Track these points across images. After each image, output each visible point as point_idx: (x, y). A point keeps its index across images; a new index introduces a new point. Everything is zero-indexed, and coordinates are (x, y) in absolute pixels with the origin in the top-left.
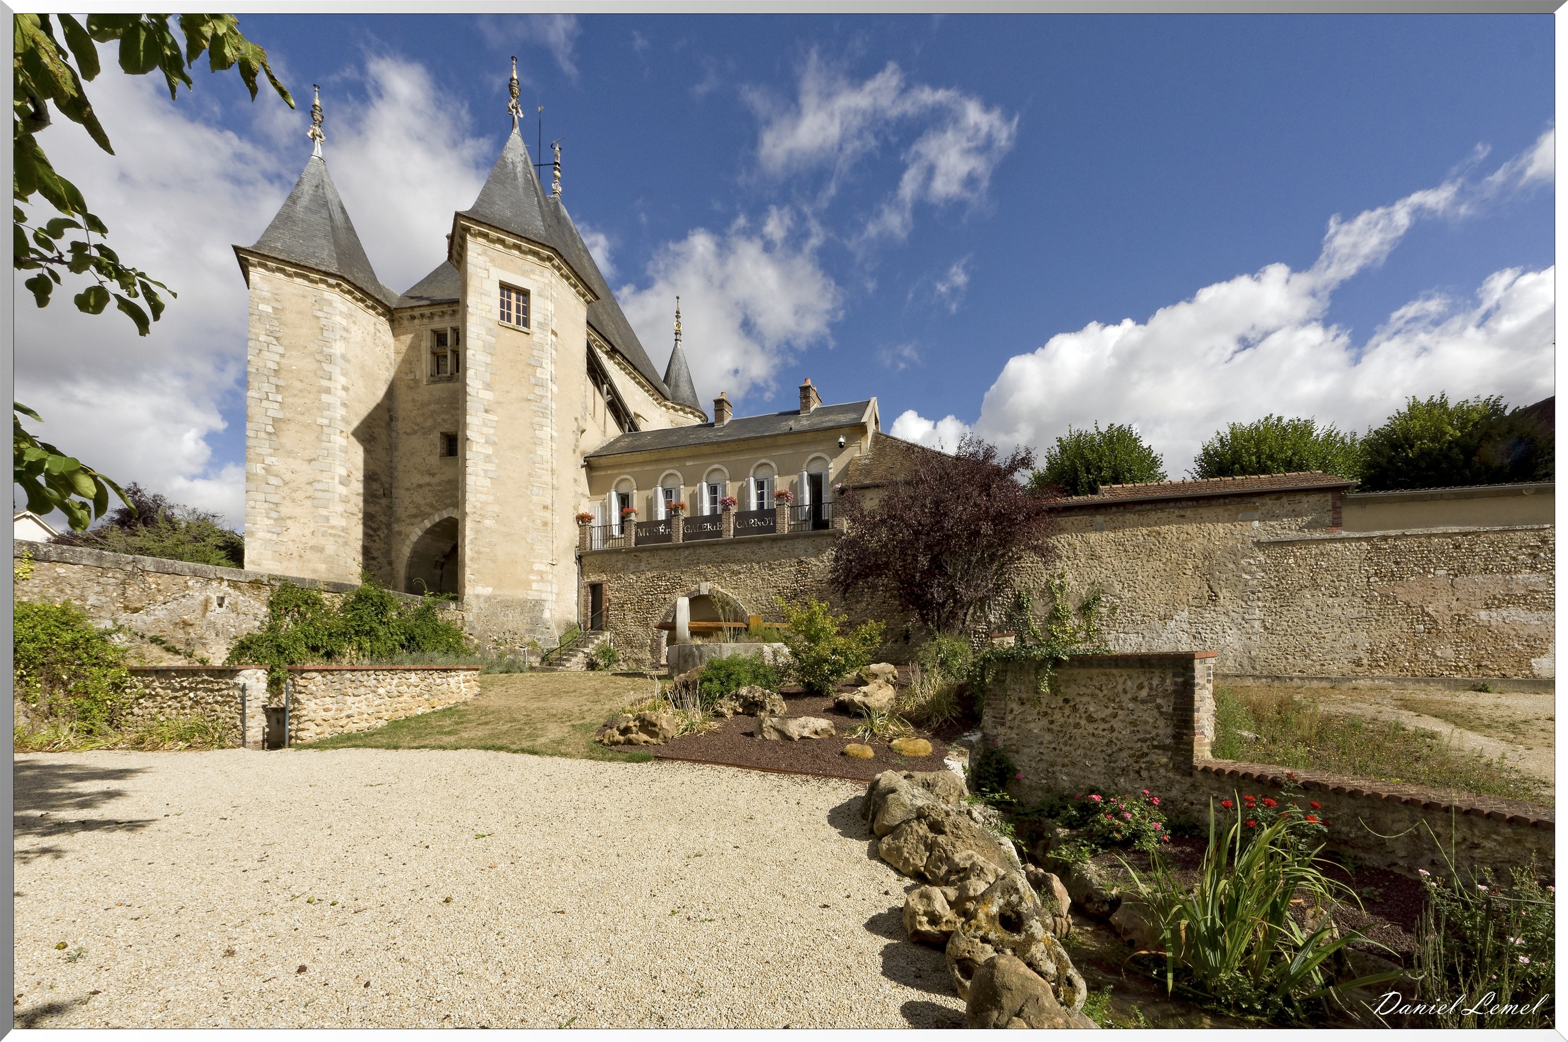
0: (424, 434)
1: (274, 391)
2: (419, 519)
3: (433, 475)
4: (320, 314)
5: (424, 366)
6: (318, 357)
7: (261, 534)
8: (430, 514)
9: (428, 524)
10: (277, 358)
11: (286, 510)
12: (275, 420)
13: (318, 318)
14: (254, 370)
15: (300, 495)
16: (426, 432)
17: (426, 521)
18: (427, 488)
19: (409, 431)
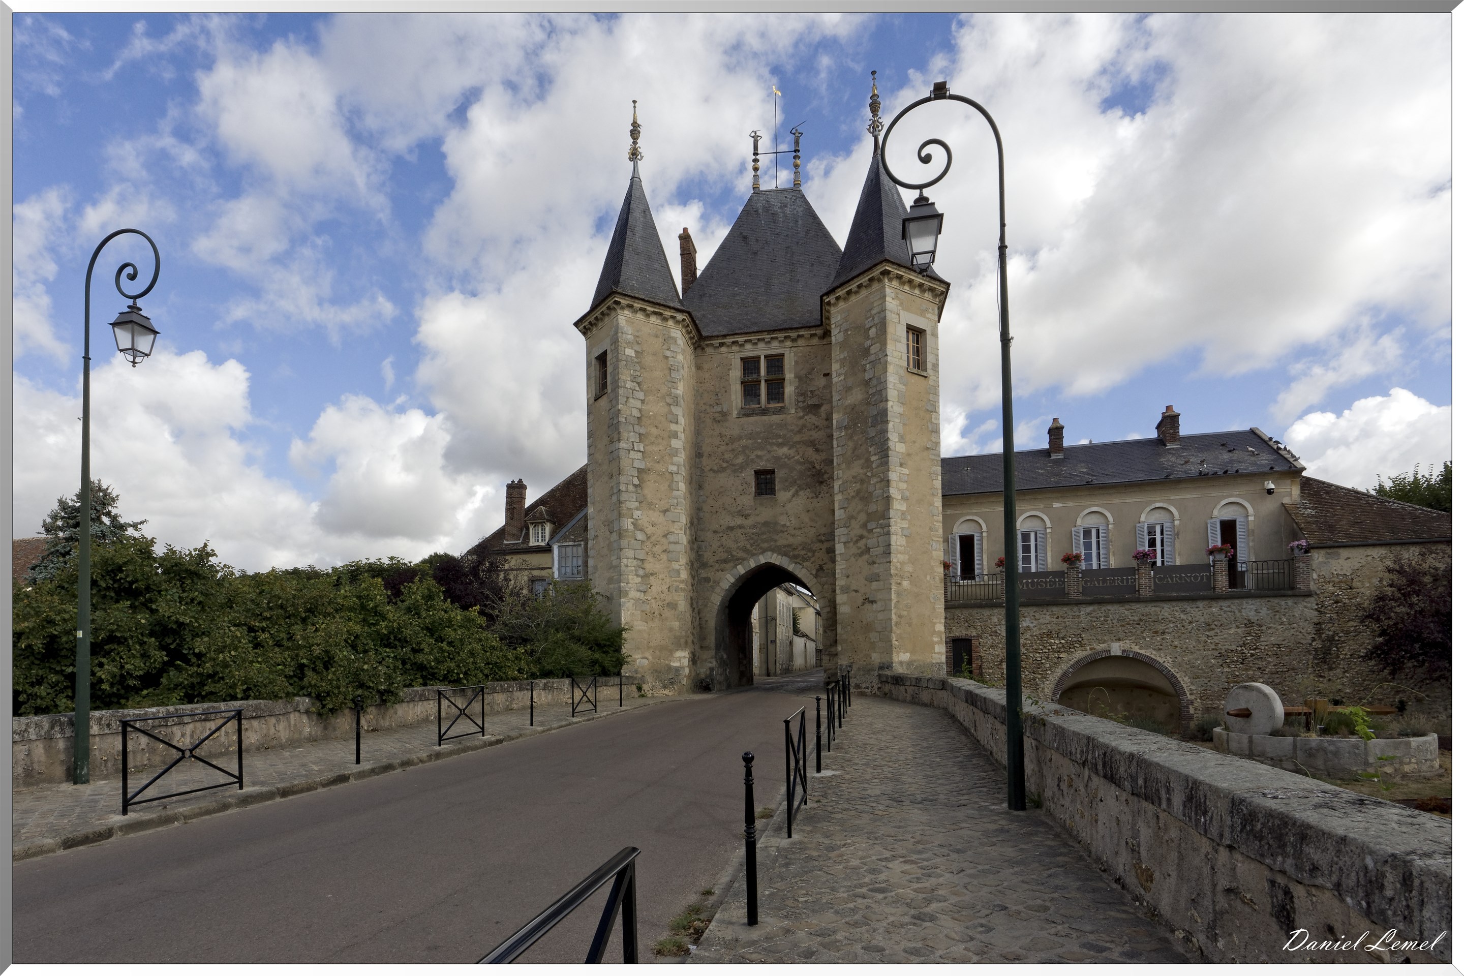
0: (735, 471)
1: (638, 440)
2: (731, 564)
3: (746, 516)
4: (668, 353)
5: (733, 397)
6: (669, 400)
7: (633, 594)
8: (744, 559)
9: (741, 570)
10: (638, 404)
11: (650, 566)
12: (640, 471)
13: (667, 358)
14: (623, 420)
15: (658, 549)
16: (738, 469)
17: (739, 567)
18: (740, 531)
19: (715, 468)
